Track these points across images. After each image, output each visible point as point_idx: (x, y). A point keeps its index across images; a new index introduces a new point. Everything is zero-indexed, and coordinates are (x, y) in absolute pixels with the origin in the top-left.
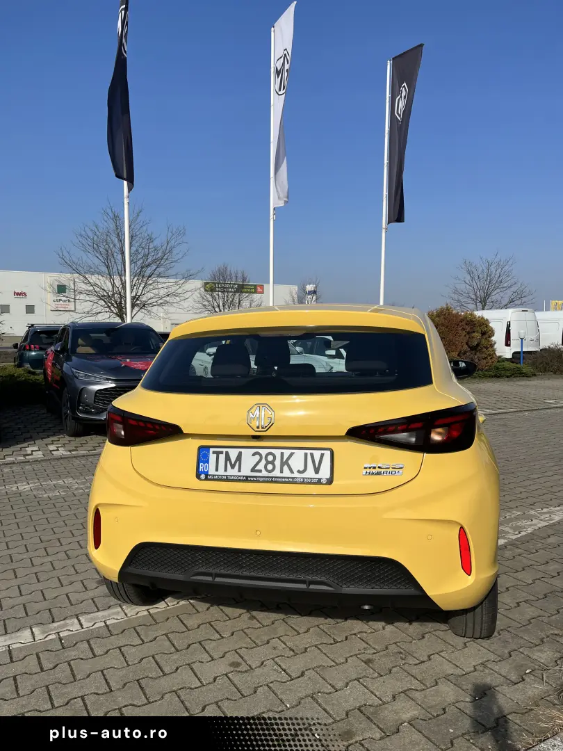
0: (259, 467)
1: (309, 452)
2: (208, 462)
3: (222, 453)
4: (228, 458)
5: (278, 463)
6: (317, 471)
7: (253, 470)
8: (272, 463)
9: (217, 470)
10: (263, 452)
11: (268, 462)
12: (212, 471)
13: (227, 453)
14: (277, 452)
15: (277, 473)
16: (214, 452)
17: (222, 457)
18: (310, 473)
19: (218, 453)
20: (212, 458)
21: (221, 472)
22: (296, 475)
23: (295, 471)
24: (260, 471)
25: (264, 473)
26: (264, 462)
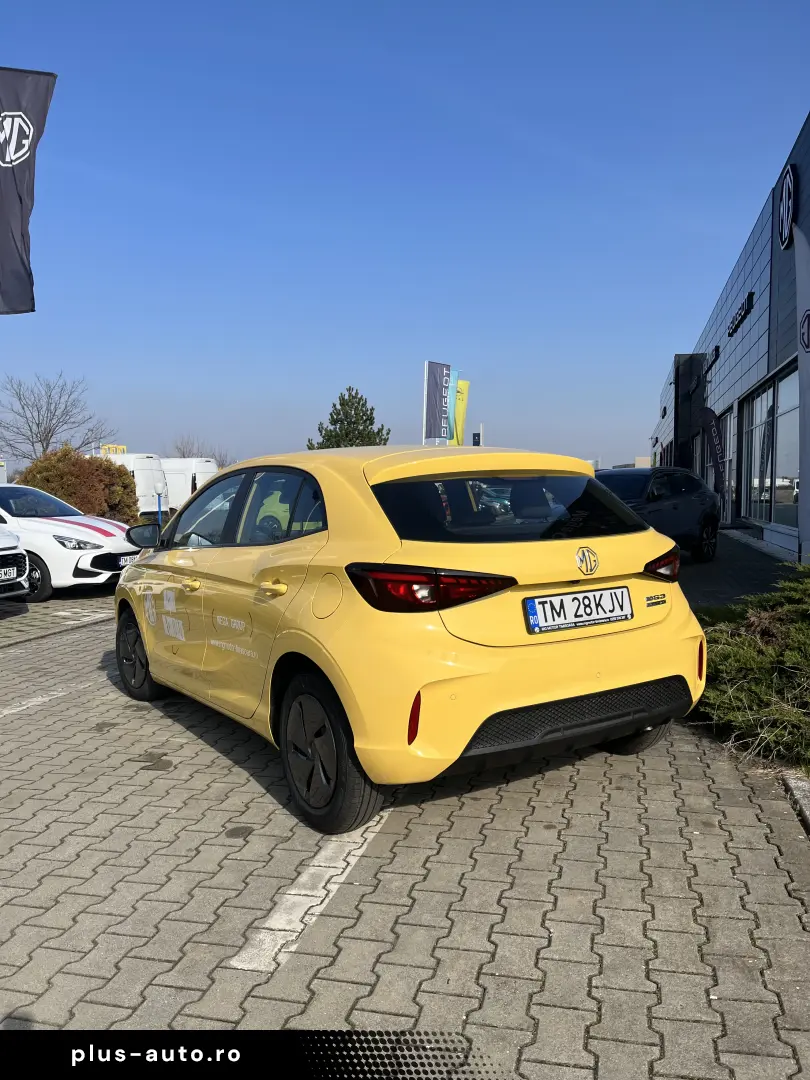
0: (580, 613)
1: (612, 591)
2: (535, 614)
3: (546, 602)
4: (553, 607)
5: (593, 605)
6: (621, 607)
7: (576, 616)
8: (589, 606)
9: (546, 621)
10: (580, 596)
11: (586, 606)
12: (542, 623)
13: (551, 602)
14: (590, 595)
15: (594, 616)
16: (540, 603)
17: (548, 606)
18: (618, 612)
19: (543, 603)
20: (539, 608)
21: (550, 622)
22: (609, 615)
23: (607, 611)
24: (581, 616)
25: (585, 618)
26: (582, 606)
